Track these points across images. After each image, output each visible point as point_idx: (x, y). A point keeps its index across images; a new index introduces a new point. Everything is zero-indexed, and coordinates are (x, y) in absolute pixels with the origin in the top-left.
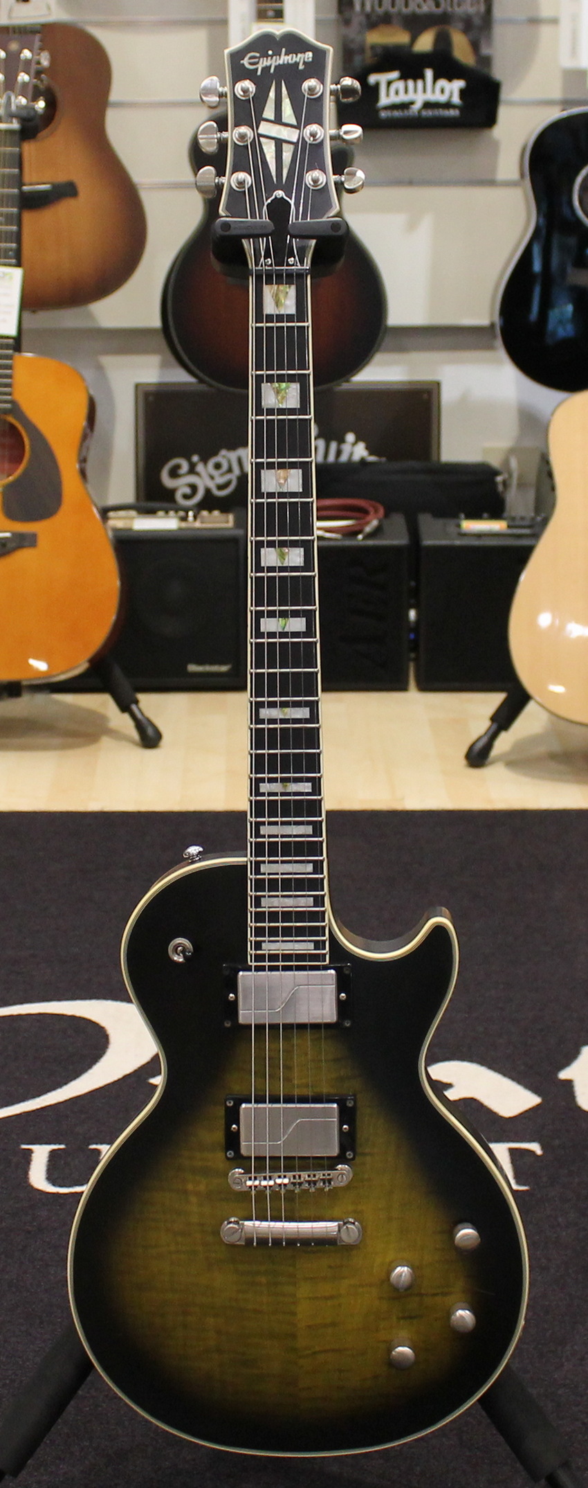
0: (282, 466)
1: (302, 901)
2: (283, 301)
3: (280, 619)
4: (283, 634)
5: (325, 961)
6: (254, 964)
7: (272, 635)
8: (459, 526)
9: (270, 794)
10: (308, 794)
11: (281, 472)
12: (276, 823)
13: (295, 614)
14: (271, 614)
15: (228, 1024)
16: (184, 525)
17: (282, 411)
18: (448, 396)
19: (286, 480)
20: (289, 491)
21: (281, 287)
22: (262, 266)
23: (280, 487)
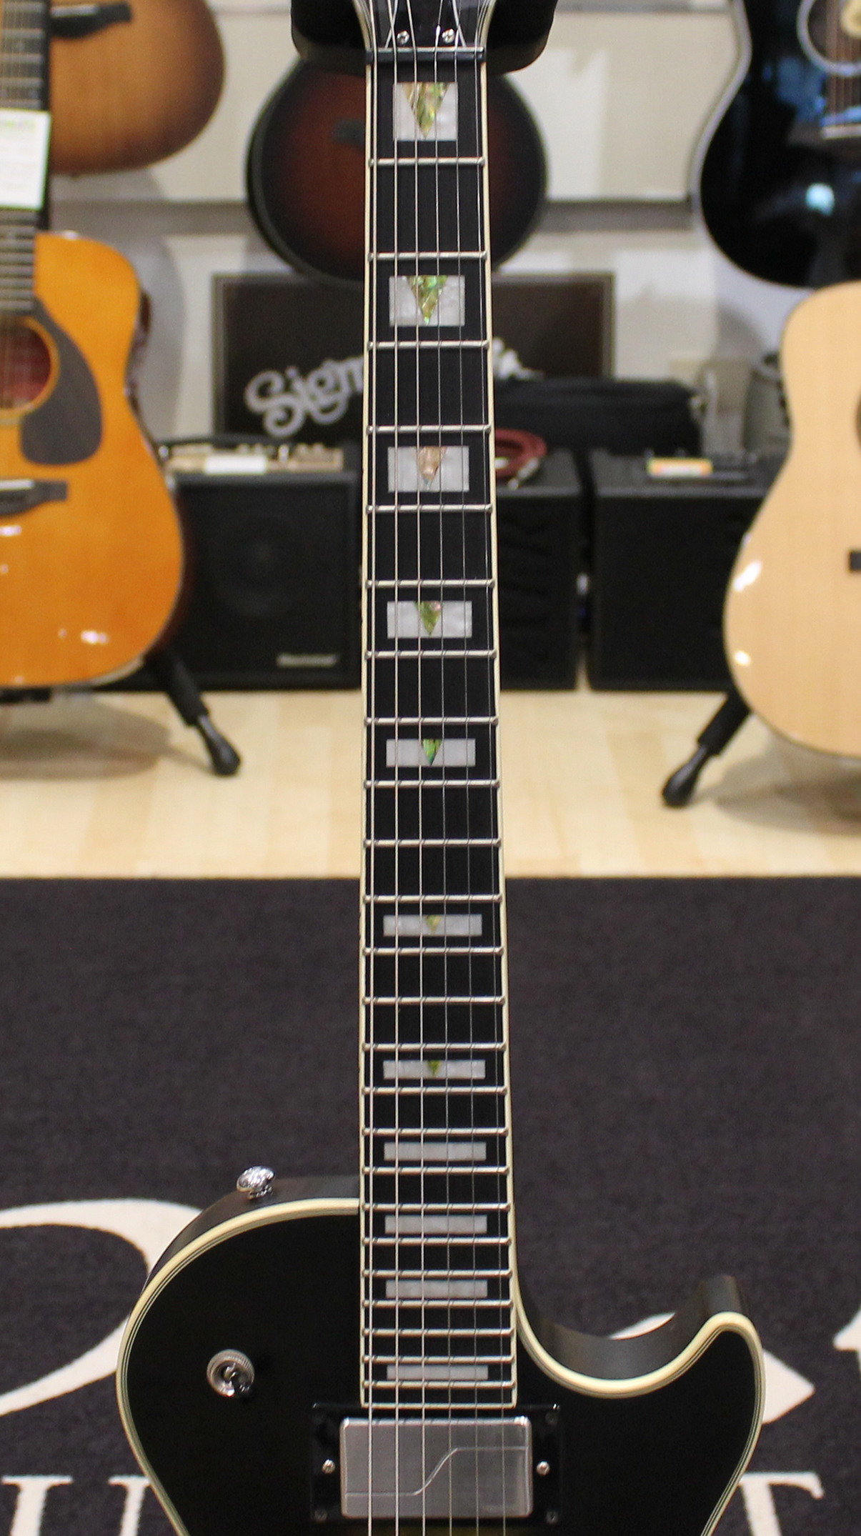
0: (429, 440)
1: (466, 1288)
2: (433, 115)
3: (425, 741)
4: (431, 772)
5: (510, 1401)
6: (371, 1406)
7: (408, 773)
8: (644, 468)
9: (404, 1082)
10: (478, 1083)
11: (428, 453)
12: (415, 1139)
13: (455, 732)
14: (408, 733)
15: (320, 1516)
16: (275, 466)
17: (428, 333)
18: (625, 292)
19: (437, 468)
20: (443, 490)
21: (429, 88)
22: (391, 45)
23: (426, 482)
